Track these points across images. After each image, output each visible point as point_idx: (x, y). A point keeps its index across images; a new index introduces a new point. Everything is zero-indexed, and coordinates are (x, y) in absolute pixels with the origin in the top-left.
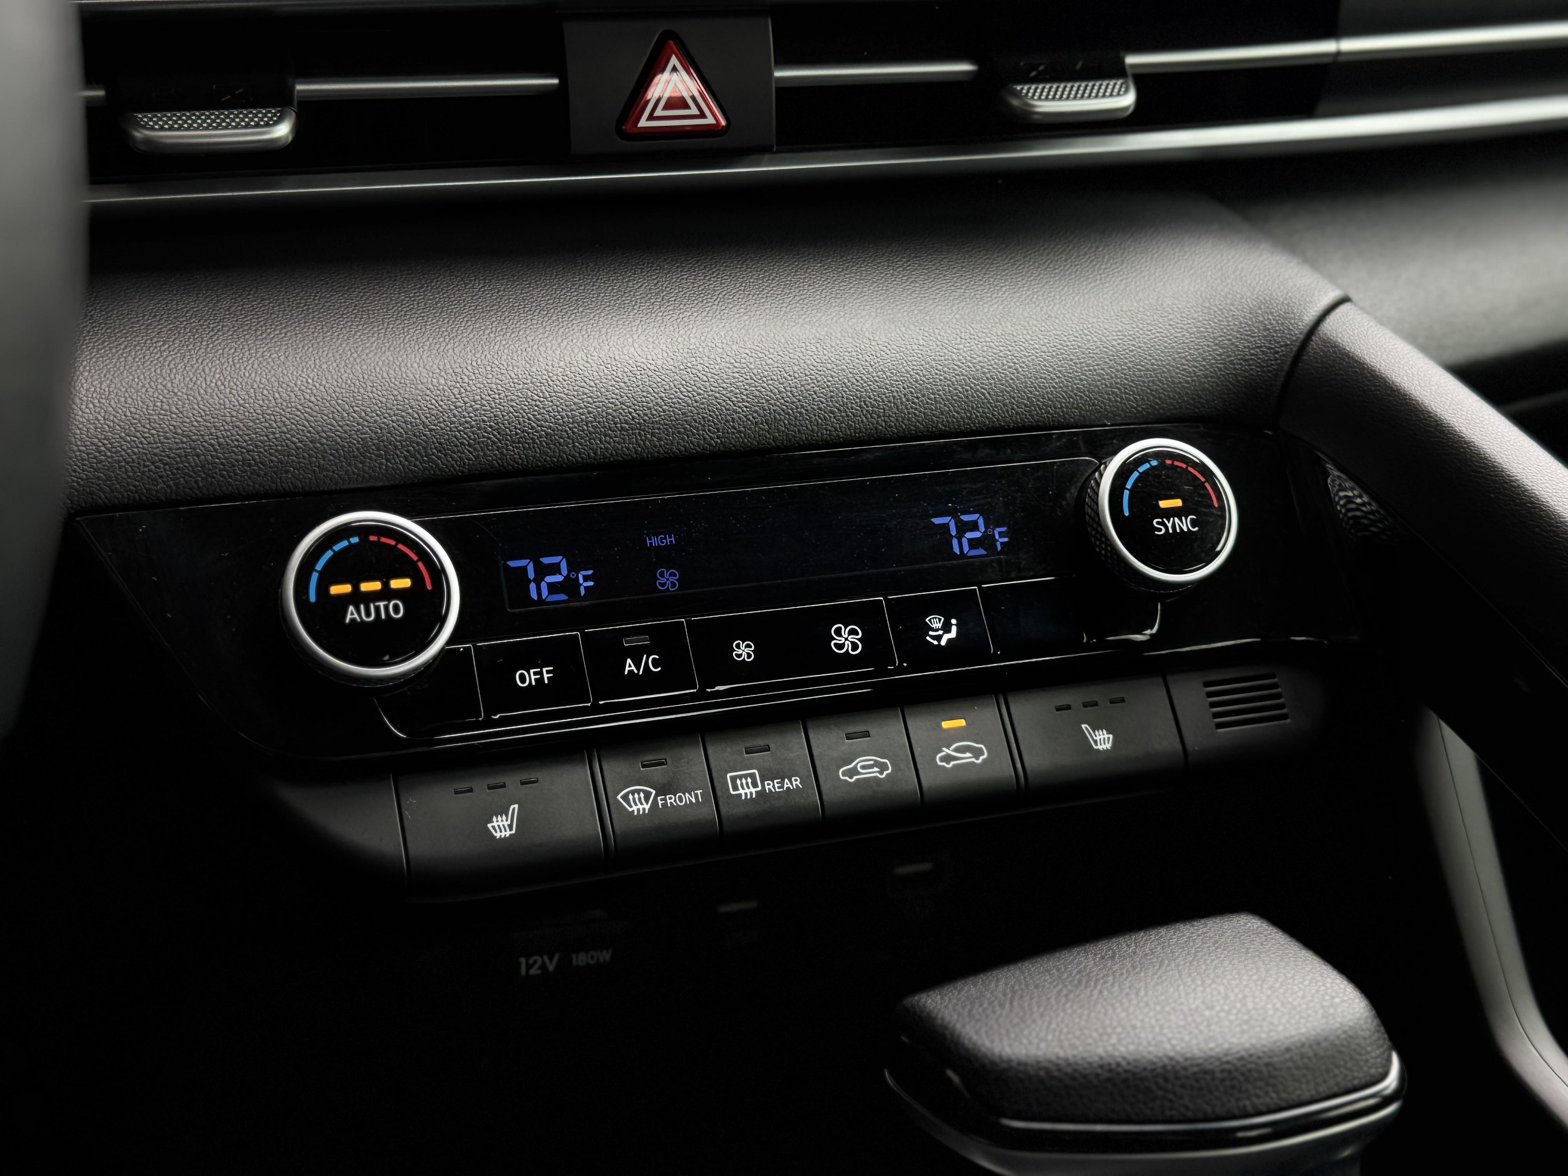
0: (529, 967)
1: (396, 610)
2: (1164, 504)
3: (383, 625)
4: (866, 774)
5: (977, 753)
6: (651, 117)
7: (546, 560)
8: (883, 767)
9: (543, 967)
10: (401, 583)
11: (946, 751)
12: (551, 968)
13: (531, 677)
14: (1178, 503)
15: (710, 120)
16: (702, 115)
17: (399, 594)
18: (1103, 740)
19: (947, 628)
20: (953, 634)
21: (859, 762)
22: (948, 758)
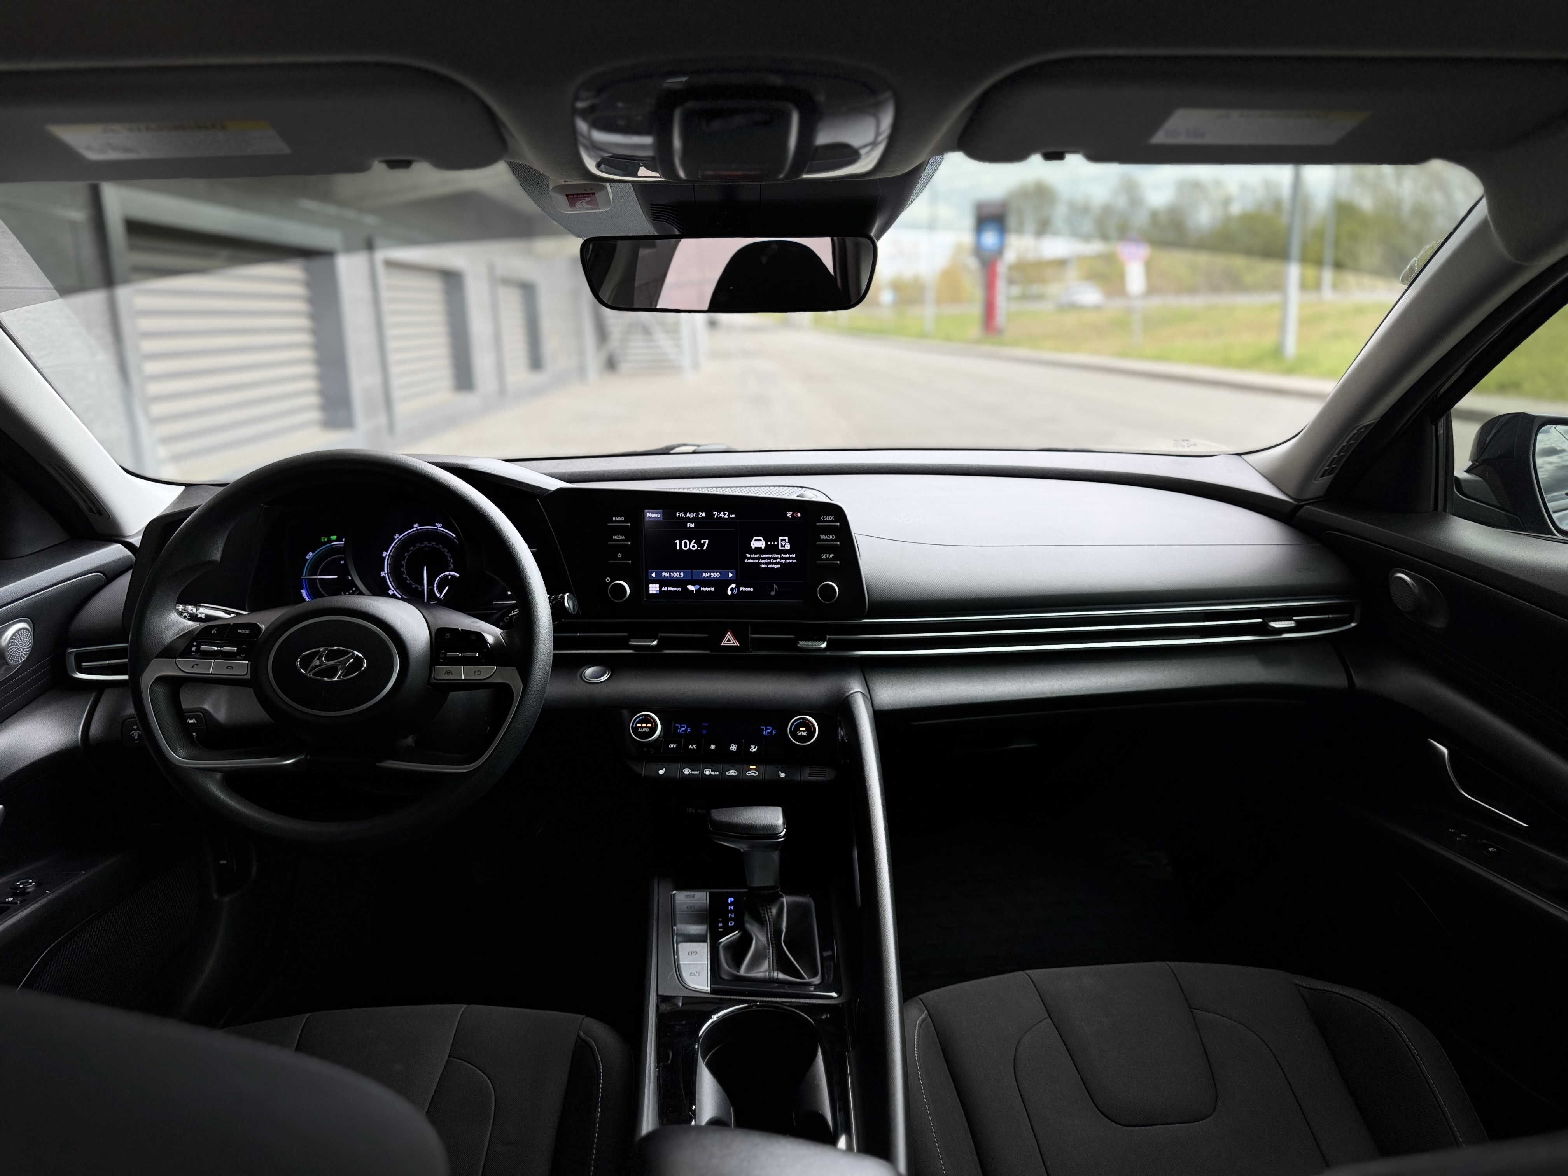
0: (689, 810)
1: (647, 730)
2: (801, 729)
3: (645, 732)
4: (731, 774)
5: (755, 773)
6: (724, 643)
7: (683, 725)
8: (735, 773)
9: (692, 811)
10: (649, 725)
11: (749, 772)
12: (693, 811)
13: (672, 746)
14: (804, 729)
15: (735, 644)
16: (734, 643)
17: (649, 727)
18: (783, 775)
19: (755, 748)
20: (756, 749)
21: (731, 771)
22: (749, 774)
